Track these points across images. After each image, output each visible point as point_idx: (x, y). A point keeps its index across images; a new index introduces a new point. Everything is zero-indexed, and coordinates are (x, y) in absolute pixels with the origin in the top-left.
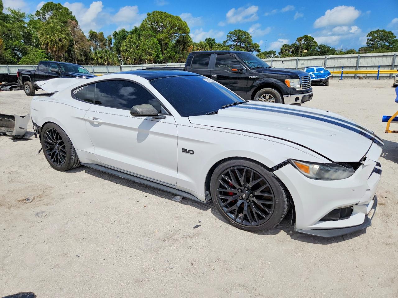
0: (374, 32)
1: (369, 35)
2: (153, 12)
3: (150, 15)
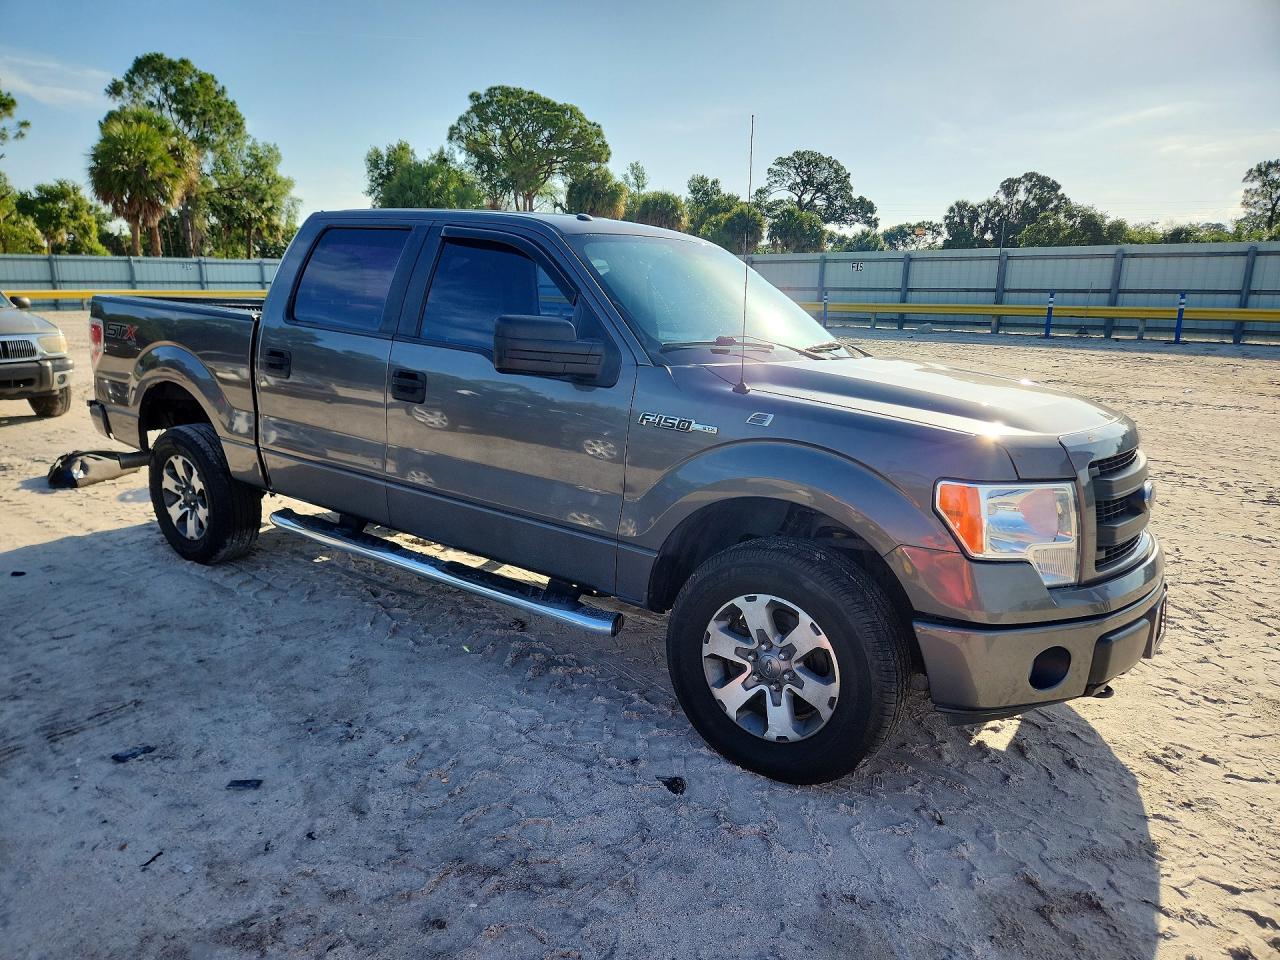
0: (1270, 165)
1: (1250, 175)
2: (490, 90)
3: (478, 97)
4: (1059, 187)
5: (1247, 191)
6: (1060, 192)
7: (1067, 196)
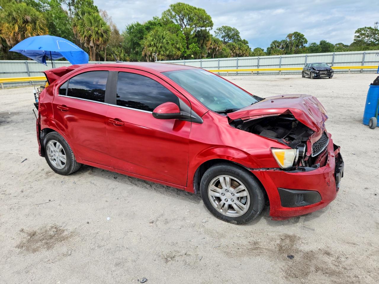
0: (361, 29)
1: (358, 31)
4: (304, 36)
5: (355, 36)
6: (304, 37)
7: (306, 38)
